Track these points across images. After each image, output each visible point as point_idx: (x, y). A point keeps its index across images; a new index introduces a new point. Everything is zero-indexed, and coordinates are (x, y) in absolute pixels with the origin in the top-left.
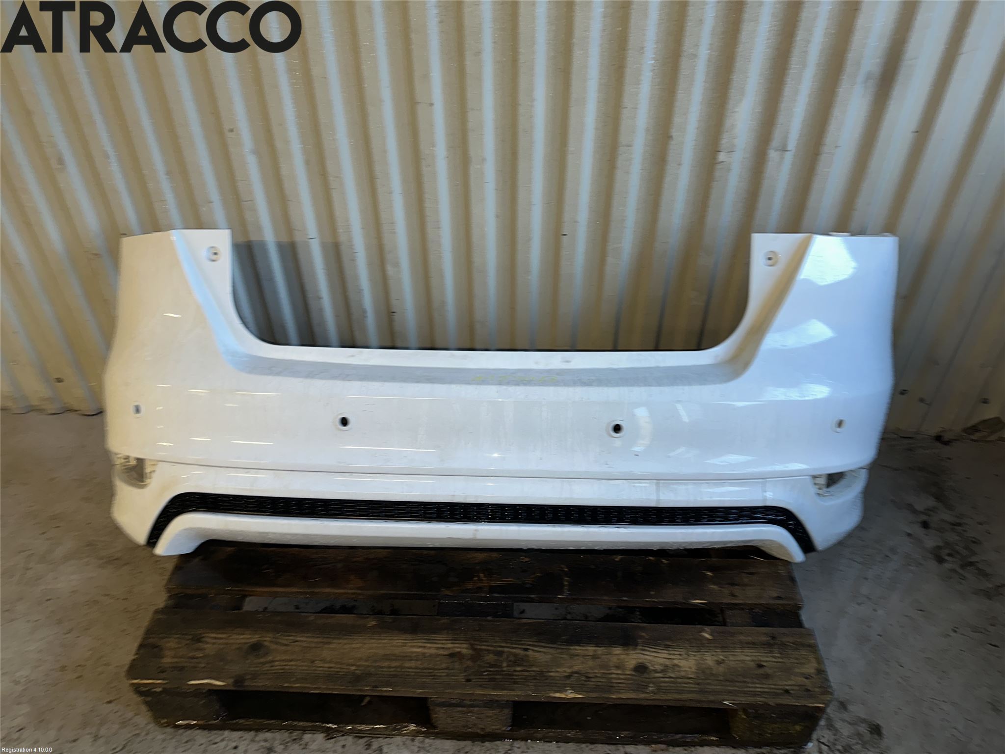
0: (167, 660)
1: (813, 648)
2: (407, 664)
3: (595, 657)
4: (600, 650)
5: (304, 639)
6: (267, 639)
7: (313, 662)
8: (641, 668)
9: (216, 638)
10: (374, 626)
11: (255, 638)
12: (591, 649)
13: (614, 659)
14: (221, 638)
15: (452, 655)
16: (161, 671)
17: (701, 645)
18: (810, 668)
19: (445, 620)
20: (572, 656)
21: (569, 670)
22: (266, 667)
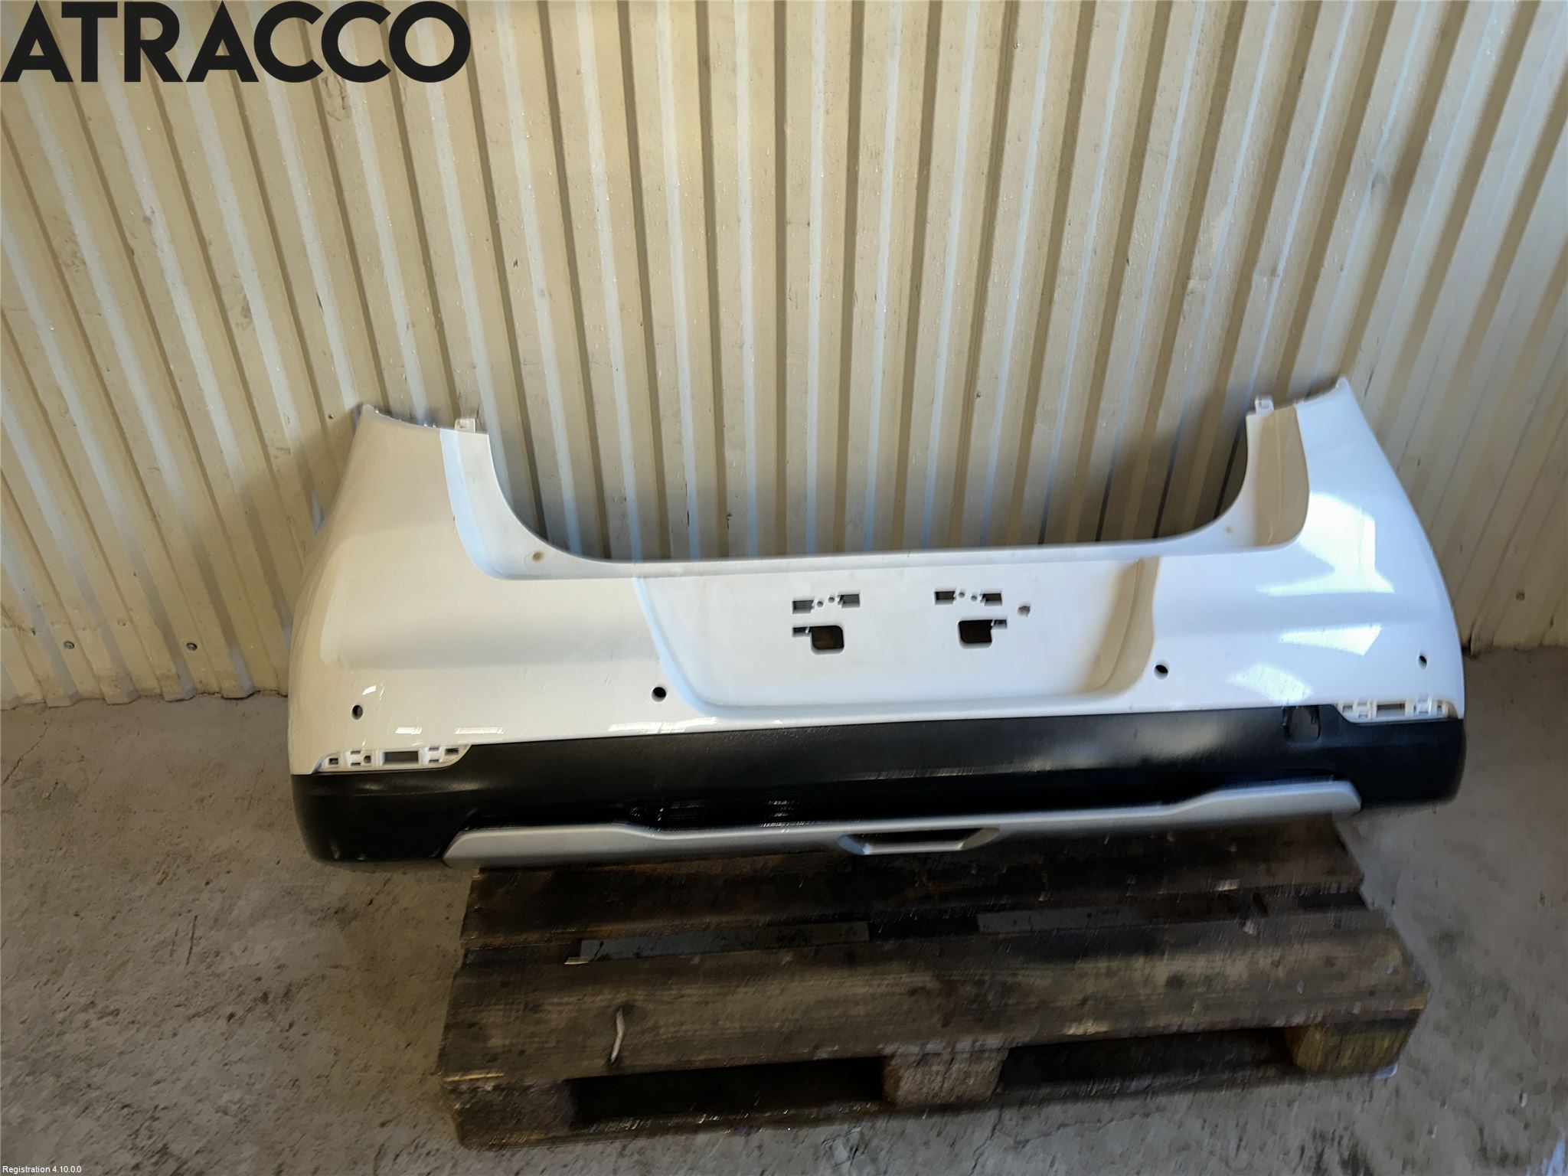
0: (496, 1041)
1: (1392, 933)
2: (854, 1012)
3: (1110, 974)
4: (1115, 964)
5: (695, 991)
6: (640, 996)
7: (715, 1022)
8: (1176, 982)
9: (559, 1004)
10: (790, 963)
11: (622, 997)
12: (1103, 964)
13: (1137, 976)
14: (567, 1004)
15: (913, 992)
16: (491, 1060)
17: (1247, 943)
18: (1394, 958)
19: (890, 945)
20: (1081, 976)
21: (1080, 997)
22: (648, 1037)
